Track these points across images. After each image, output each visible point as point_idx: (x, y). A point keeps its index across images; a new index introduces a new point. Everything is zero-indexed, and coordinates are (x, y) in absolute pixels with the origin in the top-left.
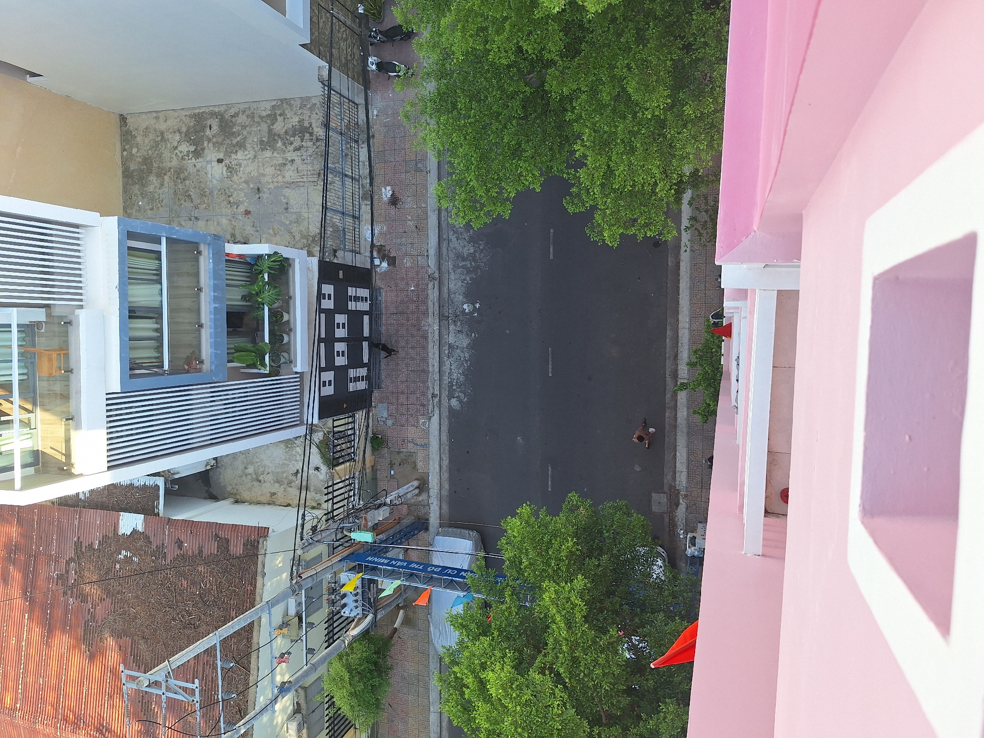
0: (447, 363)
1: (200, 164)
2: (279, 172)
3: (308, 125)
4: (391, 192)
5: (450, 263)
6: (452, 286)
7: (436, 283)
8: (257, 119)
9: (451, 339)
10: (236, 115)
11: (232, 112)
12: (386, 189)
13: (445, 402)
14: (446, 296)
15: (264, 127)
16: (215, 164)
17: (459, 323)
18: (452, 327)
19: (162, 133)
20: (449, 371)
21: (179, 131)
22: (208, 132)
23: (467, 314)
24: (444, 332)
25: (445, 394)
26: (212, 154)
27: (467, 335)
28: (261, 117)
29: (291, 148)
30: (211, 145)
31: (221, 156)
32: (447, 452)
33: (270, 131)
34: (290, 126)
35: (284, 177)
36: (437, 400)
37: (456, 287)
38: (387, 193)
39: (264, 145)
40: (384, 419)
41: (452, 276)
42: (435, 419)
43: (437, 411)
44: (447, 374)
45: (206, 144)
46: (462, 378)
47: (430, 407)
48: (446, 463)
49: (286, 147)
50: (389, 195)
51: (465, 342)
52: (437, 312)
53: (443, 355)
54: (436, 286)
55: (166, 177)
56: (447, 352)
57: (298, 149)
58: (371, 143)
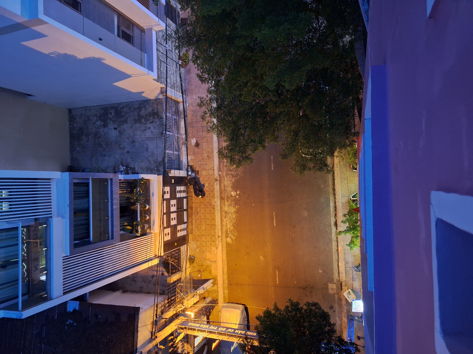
0: (225, 220)
1: (106, 130)
2: (143, 133)
3: (156, 112)
4: (196, 141)
5: (224, 173)
6: (226, 183)
7: (218, 182)
8: (132, 109)
9: (226, 209)
10: (123, 107)
11: (121, 106)
12: (193, 139)
13: (224, 239)
14: (223, 188)
15: (136, 113)
16: (113, 130)
17: (230, 201)
18: (226, 203)
19: (88, 117)
20: (225, 224)
21: (96, 116)
22: (110, 116)
23: (233, 197)
24: (223, 206)
25: (224, 235)
26: (111, 126)
27: (234, 206)
28: (134, 108)
29: (149, 122)
30: (111, 122)
31: (116, 126)
32: (226, 264)
33: (139, 115)
34: (148, 112)
35: (145, 135)
36: (220, 238)
37: (228, 184)
38: (194, 141)
39: (136, 121)
40: (195, 249)
41: (226, 179)
42: (220, 248)
43: (220, 244)
44: (225, 225)
45: (109, 121)
46: (232, 228)
47: (217, 243)
48: (226, 270)
49: (146, 122)
50: (195, 143)
51: (233, 210)
52: (219, 196)
53: (222, 217)
54: (218, 184)
55: (90, 137)
56: (224, 215)
57: (152, 122)
58: (186, 119)
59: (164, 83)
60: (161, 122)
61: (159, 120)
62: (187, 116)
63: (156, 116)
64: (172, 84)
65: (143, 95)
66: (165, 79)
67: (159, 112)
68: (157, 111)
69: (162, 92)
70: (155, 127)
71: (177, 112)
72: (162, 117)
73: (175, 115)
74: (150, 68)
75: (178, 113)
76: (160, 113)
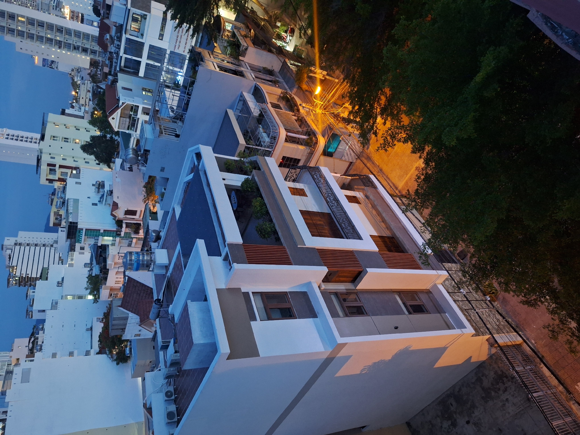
1: (458, 430)
2: (504, 412)
3: (501, 373)
8: (472, 386)
10: (460, 389)
11: (457, 389)
15: (479, 388)
16: (466, 425)
19: (430, 421)
21: (438, 416)
22: (452, 409)
26: (461, 421)
28: (473, 383)
29: (501, 392)
30: (458, 416)
31: (467, 419)
33: (483, 389)
35: (509, 413)
39: (485, 399)
45: (455, 416)
57: (505, 390)
58: (544, 361)
59: (487, 332)
60: (515, 383)
61: (512, 382)
62: (543, 356)
63: (505, 379)
64: (496, 327)
65: (473, 360)
66: (485, 327)
67: (504, 371)
68: (502, 371)
69: (491, 345)
70: (513, 396)
71: (527, 359)
72: (513, 376)
73: (526, 364)
74: (461, 326)
75: (529, 359)
76: (507, 373)
